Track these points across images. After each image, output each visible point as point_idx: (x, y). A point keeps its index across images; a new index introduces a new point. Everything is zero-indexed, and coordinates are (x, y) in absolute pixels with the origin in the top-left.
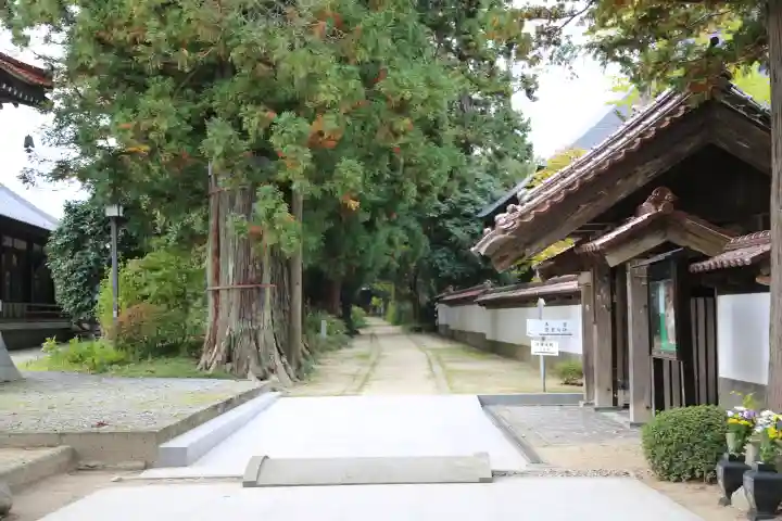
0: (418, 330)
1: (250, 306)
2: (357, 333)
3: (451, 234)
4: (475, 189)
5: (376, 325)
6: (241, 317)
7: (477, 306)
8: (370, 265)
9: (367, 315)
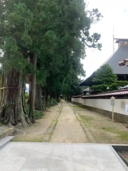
0: (68, 102)
1: (13, 95)
2: (59, 102)
3: (74, 87)
4: (78, 81)
5: (63, 100)
6: (9, 99)
7: (80, 98)
8: (61, 89)
9: (61, 99)
